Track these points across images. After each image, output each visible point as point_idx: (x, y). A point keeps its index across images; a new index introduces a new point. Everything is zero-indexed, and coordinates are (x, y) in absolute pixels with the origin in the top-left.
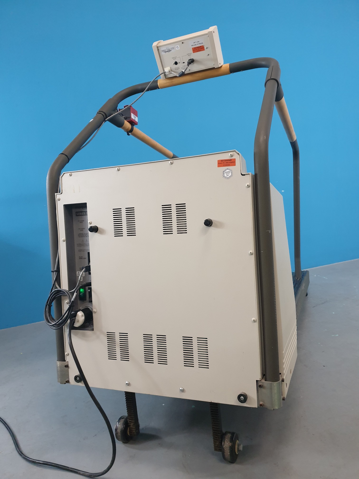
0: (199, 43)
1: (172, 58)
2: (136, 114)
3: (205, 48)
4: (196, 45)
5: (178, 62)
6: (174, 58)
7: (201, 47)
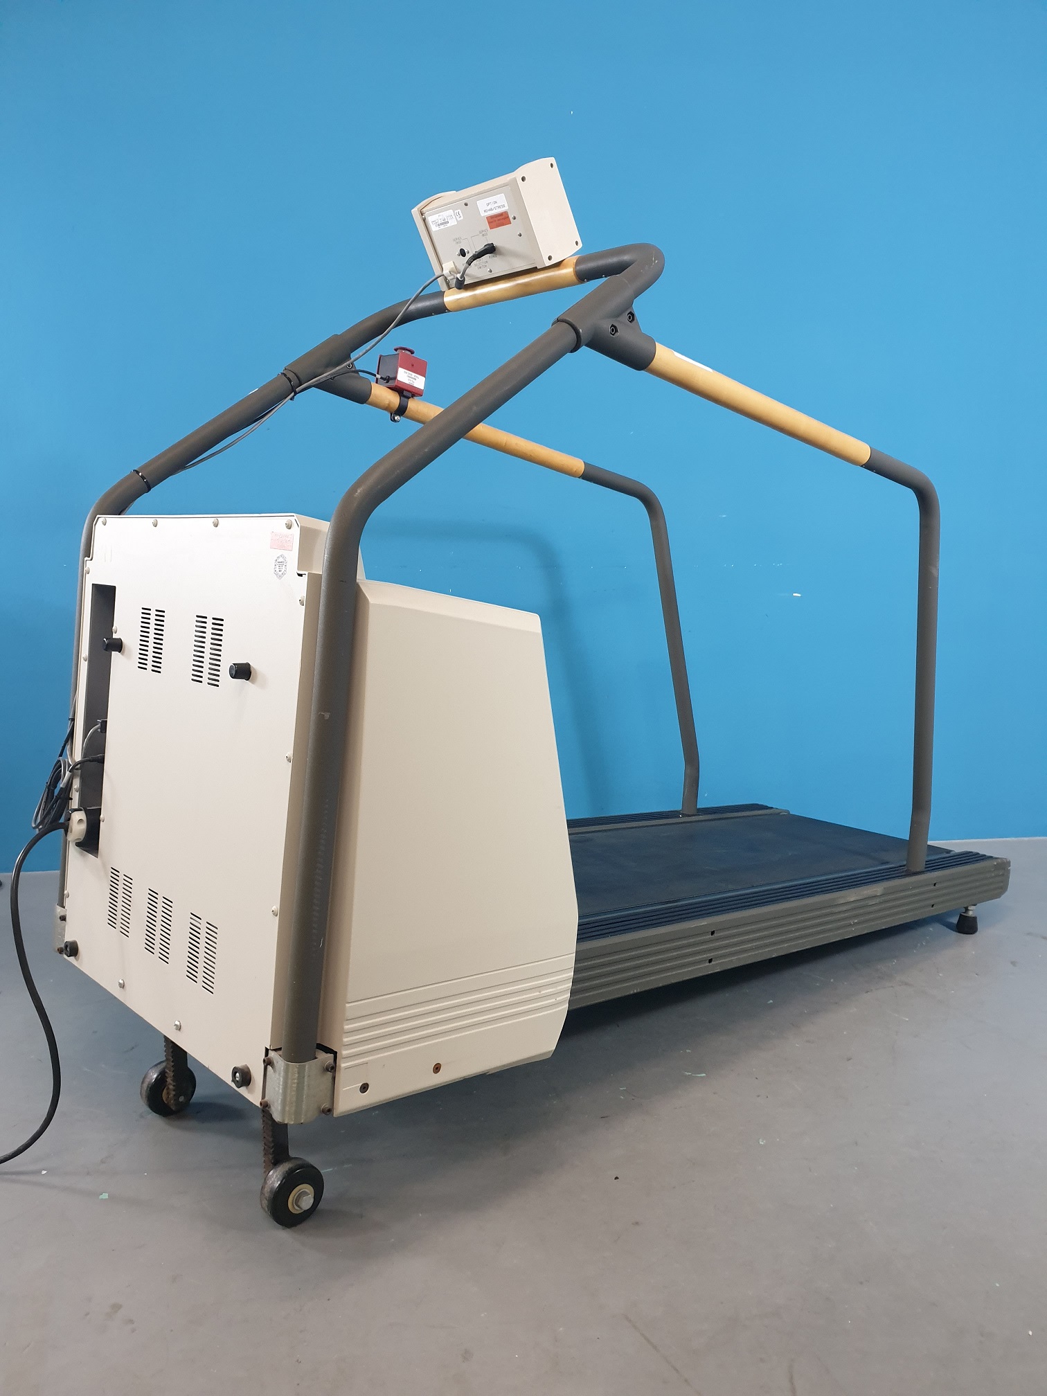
0: (496, 205)
1: (454, 240)
2: (418, 367)
3: (511, 217)
4: (491, 210)
5: (466, 251)
6: (457, 240)
7: (501, 215)
